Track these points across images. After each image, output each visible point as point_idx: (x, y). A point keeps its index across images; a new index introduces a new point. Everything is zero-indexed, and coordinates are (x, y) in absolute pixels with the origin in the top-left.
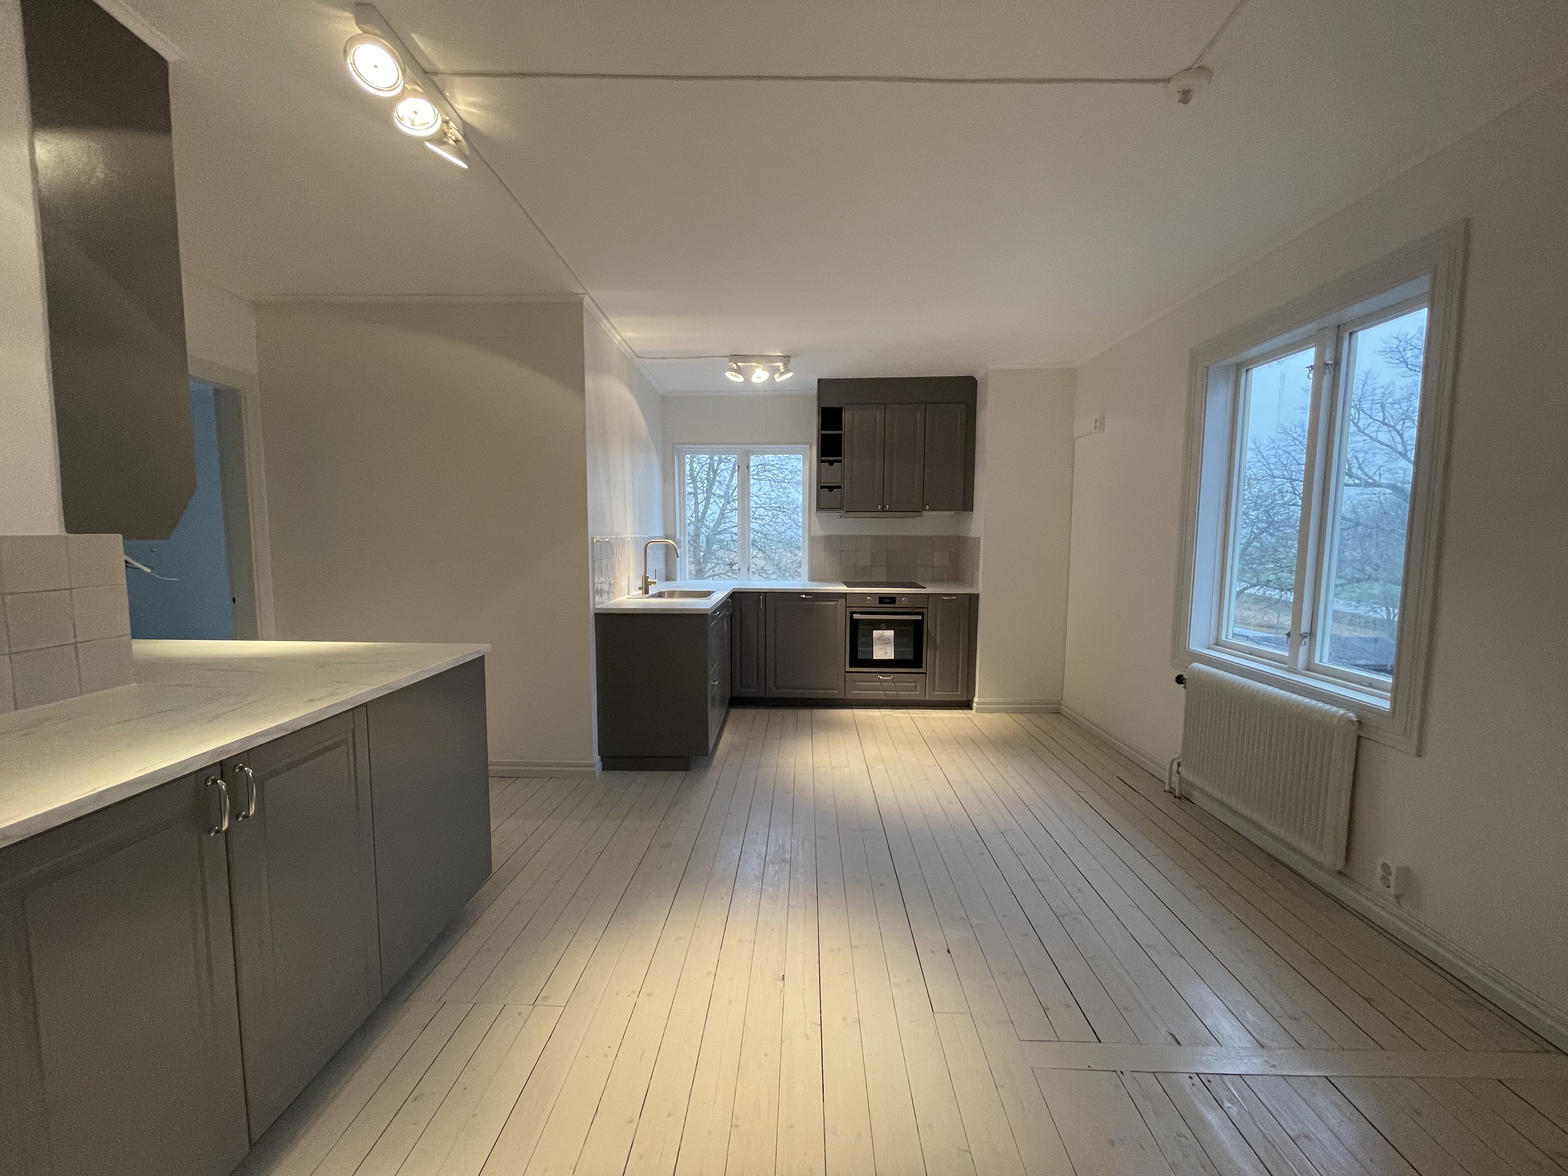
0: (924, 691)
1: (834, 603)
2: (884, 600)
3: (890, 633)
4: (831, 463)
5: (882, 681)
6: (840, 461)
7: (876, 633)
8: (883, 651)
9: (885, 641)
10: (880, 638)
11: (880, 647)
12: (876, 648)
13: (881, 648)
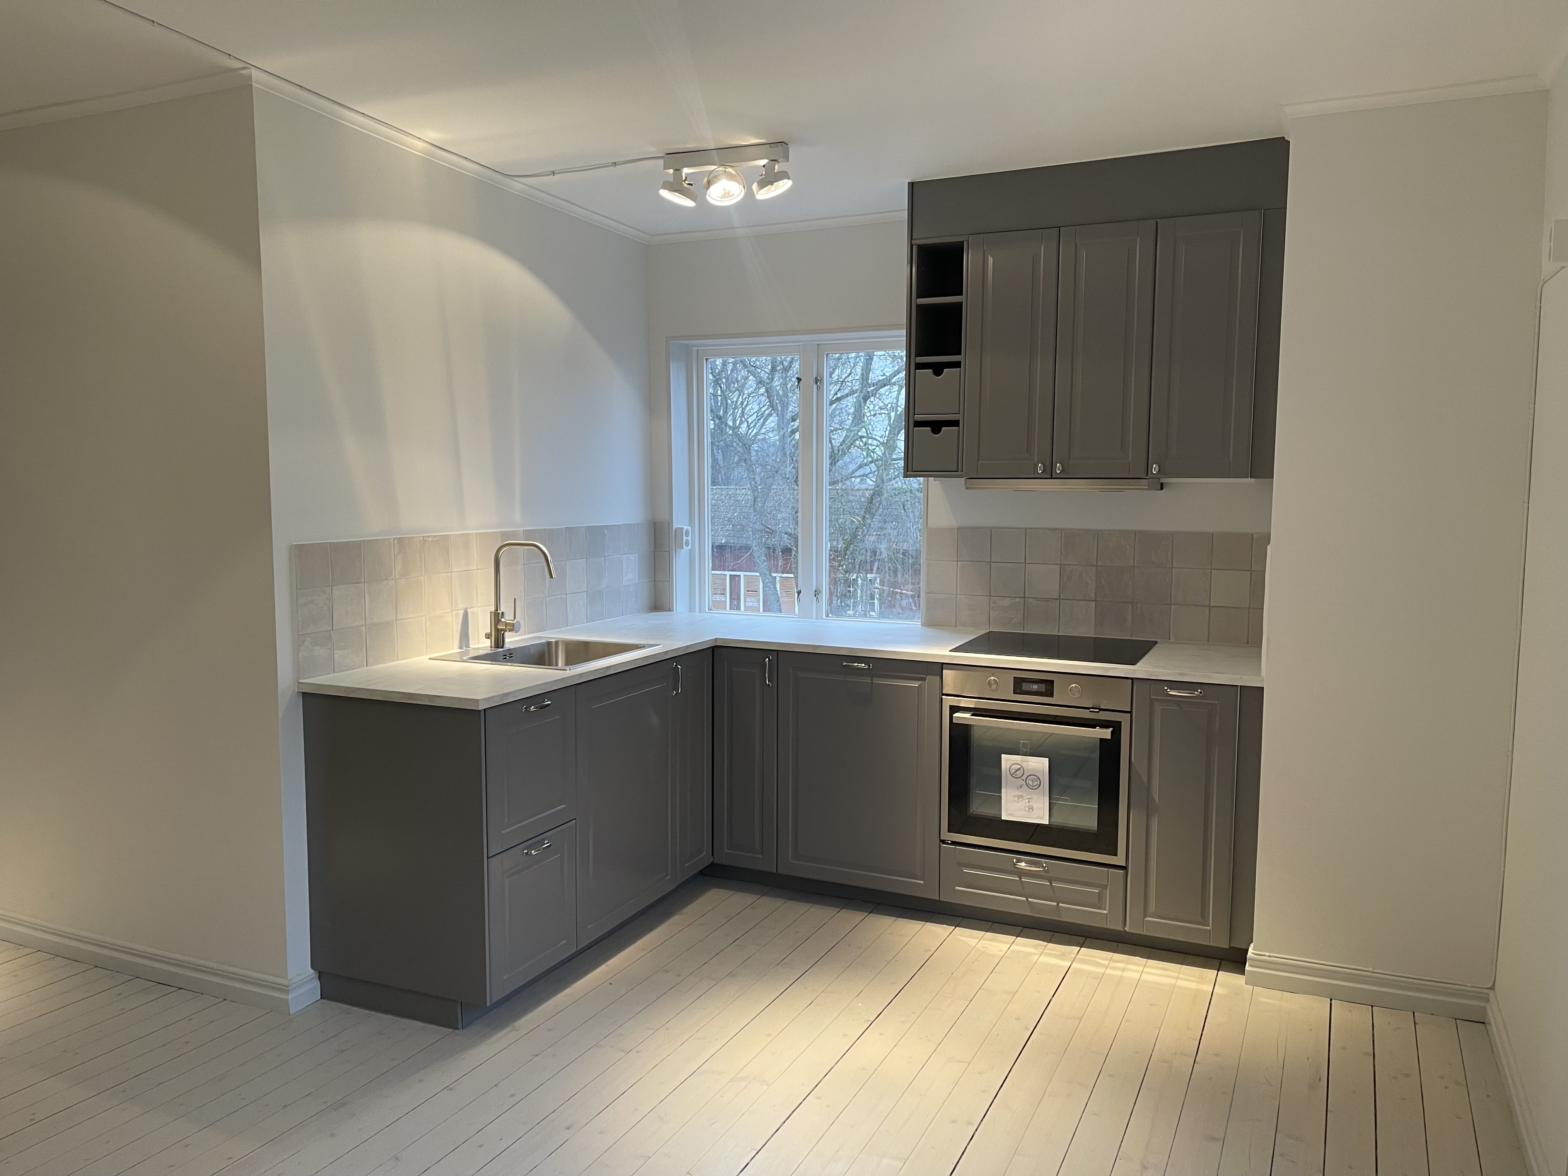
0: (1121, 909)
1: (916, 684)
2: (1025, 686)
3: (1040, 765)
4: (938, 369)
5: (1021, 873)
6: (957, 365)
7: (1008, 761)
8: (1023, 803)
9: (1028, 781)
10: (1018, 774)
11: (1018, 793)
12: (1007, 795)
13: (1020, 797)
